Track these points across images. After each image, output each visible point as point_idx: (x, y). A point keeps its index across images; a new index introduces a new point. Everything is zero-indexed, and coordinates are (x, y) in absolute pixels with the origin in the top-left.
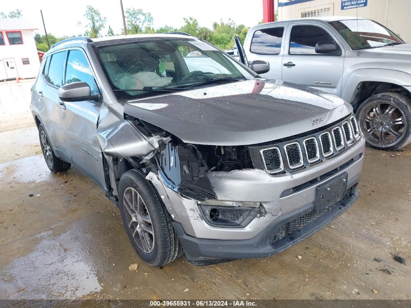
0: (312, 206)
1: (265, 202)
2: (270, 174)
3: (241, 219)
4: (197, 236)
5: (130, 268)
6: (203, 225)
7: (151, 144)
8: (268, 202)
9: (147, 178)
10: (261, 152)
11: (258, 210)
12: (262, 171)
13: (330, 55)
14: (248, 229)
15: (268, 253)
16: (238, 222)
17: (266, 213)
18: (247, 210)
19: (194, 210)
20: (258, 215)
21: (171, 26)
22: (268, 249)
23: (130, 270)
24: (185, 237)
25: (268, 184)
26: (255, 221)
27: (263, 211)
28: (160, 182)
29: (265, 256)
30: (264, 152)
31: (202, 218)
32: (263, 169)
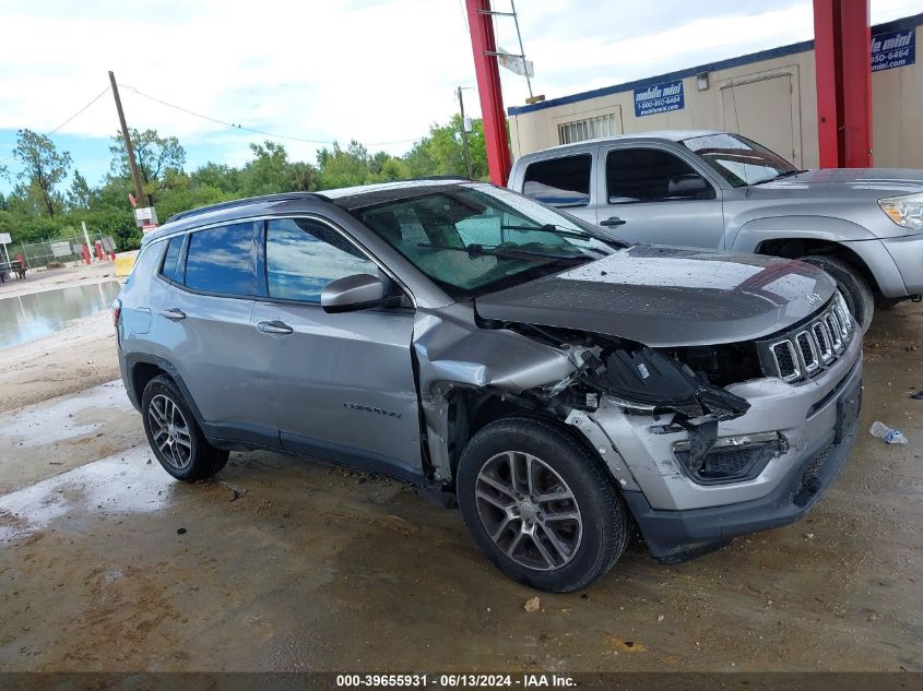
0: (833, 432)
1: (787, 429)
2: (790, 383)
3: (748, 466)
4: (680, 508)
5: (527, 607)
6: (689, 486)
7: (572, 361)
8: (792, 428)
9: (568, 421)
10: (772, 349)
11: (778, 444)
12: (775, 379)
13: (695, 199)
14: (761, 480)
15: (795, 516)
16: (744, 471)
17: (788, 447)
18: (759, 448)
19: (670, 463)
20: (777, 453)
21: (223, 164)
22: (791, 509)
23: (528, 610)
24: (651, 514)
25: (791, 399)
26: (772, 465)
27: (784, 444)
28: (595, 425)
29: (790, 520)
30: (775, 348)
31: (686, 475)
32: (777, 376)
